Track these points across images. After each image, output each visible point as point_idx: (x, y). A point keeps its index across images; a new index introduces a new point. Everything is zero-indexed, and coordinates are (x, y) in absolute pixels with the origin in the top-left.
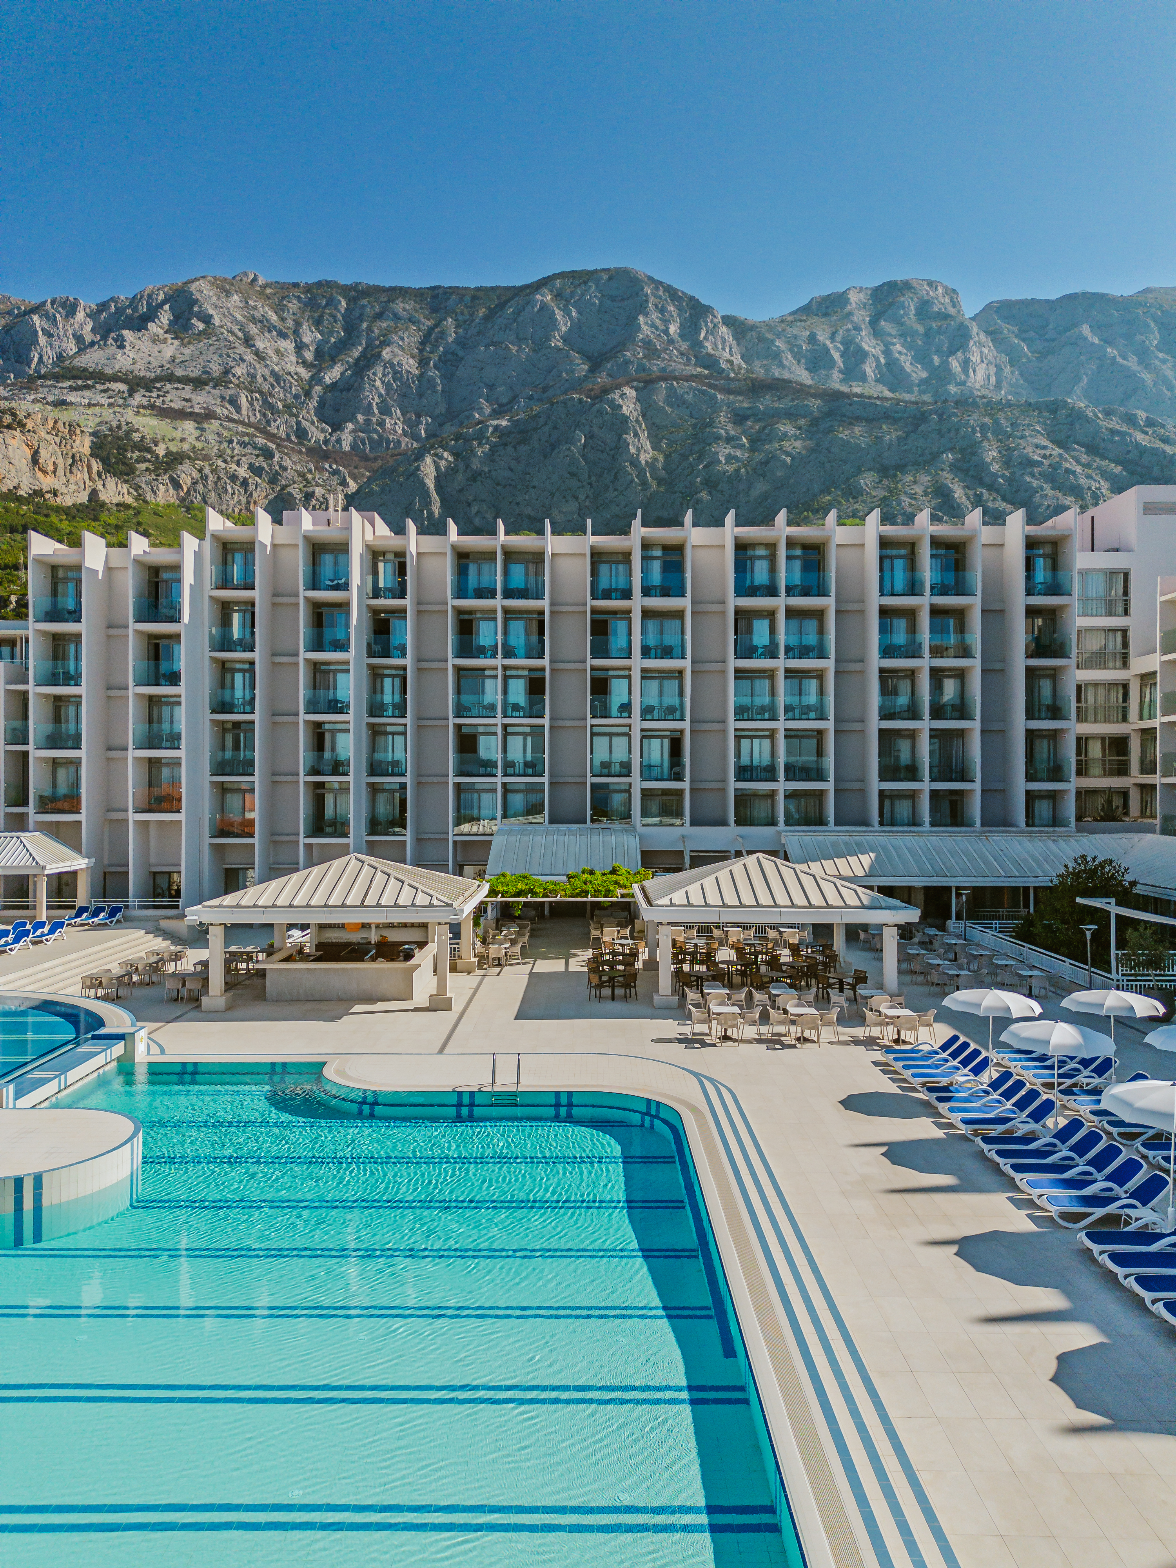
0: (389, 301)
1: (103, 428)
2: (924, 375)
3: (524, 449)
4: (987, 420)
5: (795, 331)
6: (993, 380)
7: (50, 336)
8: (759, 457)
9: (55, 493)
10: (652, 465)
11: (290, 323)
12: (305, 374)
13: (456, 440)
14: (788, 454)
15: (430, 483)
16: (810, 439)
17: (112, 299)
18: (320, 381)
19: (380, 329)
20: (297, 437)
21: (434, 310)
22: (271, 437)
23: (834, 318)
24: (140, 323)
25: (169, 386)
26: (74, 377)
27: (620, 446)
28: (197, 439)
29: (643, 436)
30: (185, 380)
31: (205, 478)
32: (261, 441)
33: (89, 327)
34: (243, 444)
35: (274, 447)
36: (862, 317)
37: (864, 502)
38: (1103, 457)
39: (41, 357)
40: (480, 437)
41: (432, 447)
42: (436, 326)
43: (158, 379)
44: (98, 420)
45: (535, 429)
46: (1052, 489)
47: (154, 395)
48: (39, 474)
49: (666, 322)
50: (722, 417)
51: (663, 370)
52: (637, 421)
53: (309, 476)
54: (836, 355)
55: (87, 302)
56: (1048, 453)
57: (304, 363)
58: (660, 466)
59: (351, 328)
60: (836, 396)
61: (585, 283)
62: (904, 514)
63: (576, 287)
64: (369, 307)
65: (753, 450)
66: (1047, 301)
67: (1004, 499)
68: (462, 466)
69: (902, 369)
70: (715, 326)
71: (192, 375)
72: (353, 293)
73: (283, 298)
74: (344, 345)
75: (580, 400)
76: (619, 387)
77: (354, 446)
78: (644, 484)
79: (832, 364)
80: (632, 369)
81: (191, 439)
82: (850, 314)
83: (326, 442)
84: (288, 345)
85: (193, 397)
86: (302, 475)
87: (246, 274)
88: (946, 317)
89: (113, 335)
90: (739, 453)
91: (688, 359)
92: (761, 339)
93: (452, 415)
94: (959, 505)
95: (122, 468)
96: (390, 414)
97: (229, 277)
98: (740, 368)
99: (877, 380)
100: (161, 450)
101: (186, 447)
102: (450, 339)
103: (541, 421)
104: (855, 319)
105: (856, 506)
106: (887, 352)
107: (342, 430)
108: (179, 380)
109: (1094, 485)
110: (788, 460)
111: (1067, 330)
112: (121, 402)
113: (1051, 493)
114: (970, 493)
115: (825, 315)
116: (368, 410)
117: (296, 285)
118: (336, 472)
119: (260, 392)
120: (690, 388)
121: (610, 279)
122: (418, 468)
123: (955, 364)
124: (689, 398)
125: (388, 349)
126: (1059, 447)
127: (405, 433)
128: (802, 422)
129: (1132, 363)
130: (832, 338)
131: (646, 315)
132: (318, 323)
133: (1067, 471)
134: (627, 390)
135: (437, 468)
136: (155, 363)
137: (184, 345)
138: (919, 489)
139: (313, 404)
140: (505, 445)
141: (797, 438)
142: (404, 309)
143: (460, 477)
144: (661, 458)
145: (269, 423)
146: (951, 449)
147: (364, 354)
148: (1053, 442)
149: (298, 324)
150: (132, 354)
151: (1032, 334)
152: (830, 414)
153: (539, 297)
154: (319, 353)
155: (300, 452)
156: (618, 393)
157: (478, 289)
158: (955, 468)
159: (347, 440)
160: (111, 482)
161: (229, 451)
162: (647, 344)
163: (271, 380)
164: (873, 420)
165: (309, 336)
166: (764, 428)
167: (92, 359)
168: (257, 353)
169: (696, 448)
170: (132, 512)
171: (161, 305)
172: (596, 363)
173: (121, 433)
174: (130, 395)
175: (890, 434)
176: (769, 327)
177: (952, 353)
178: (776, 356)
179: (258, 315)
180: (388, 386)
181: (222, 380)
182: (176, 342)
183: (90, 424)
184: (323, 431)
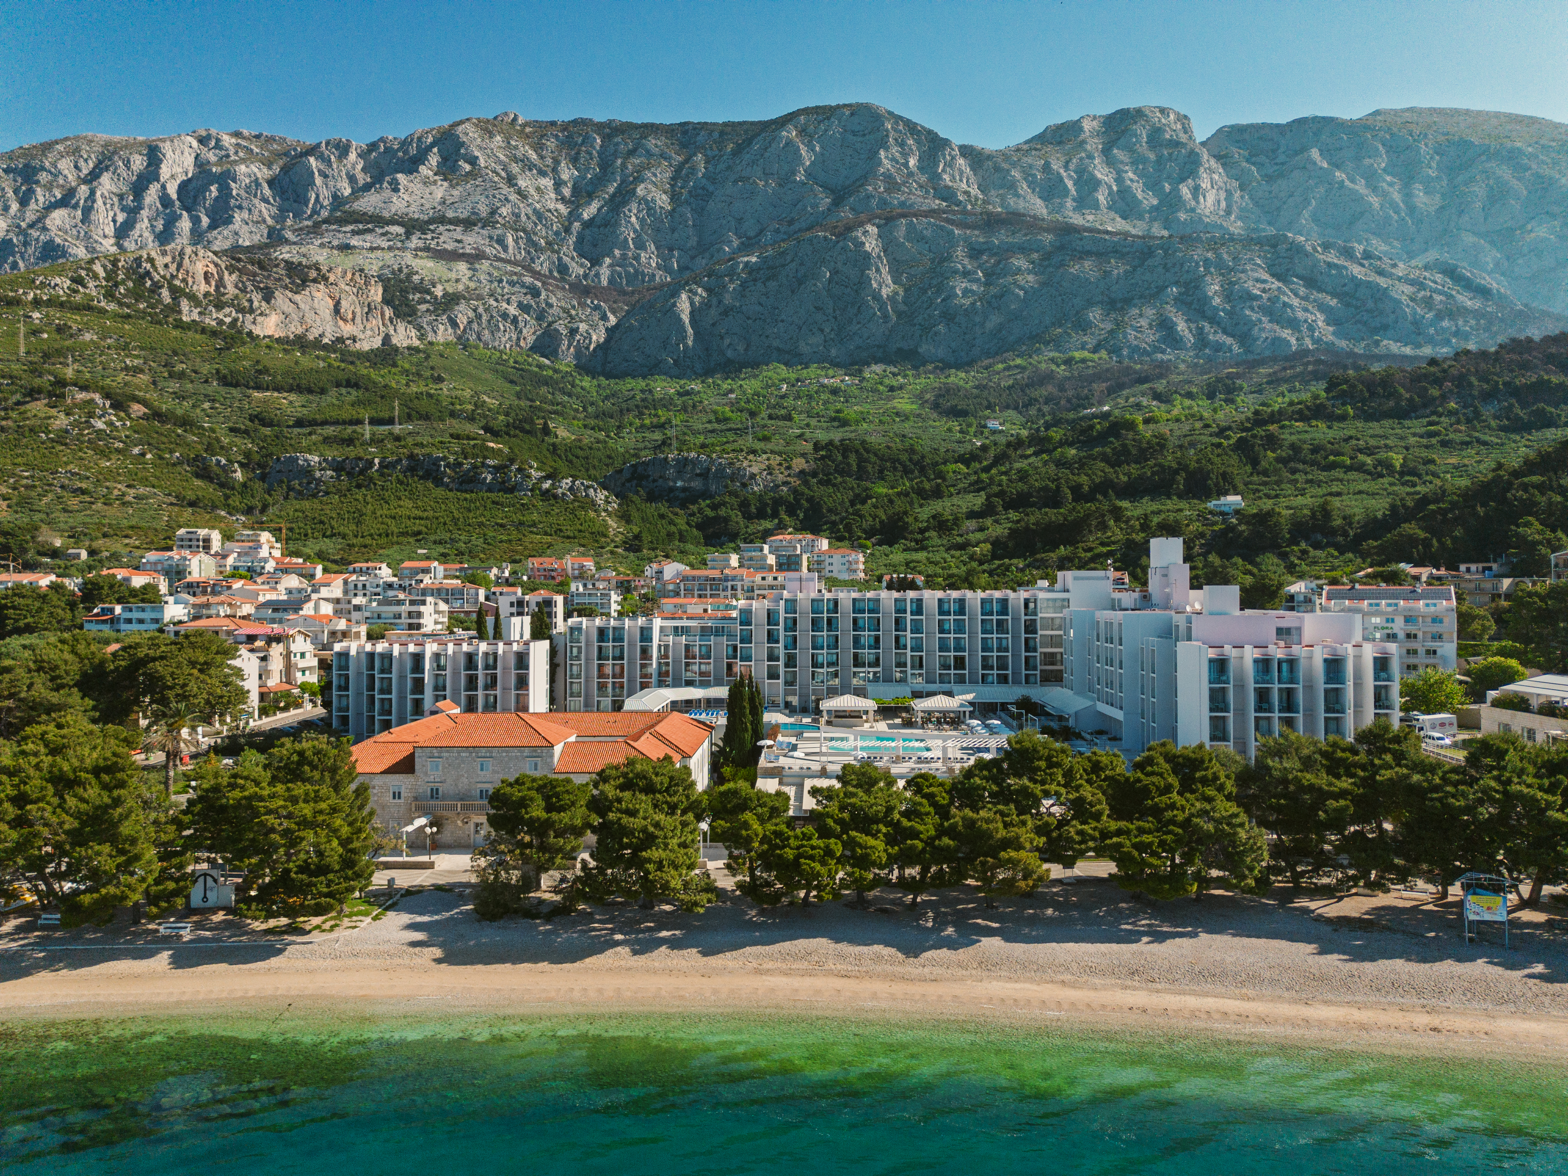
0: (641, 138)
1: (386, 271)
2: (1155, 202)
3: (772, 284)
4: (1210, 255)
5: (1030, 160)
6: (1223, 204)
7: (326, 176)
8: (993, 290)
9: (354, 339)
10: (892, 298)
11: (549, 161)
12: (563, 209)
13: (709, 276)
14: (1022, 288)
15: (686, 318)
16: (1043, 273)
17: (382, 139)
18: (579, 218)
19: (633, 165)
20: (559, 272)
21: (683, 146)
22: (536, 275)
23: (1067, 147)
24: (412, 165)
25: (441, 228)
26: (356, 221)
27: (863, 282)
28: (470, 279)
29: (885, 270)
30: (456, 222)
31: (479, 317)
32: (528, 280)
33: (360, 167)
34: (512, 284)
35: (539, 284)
36: (1094, 145)
37: (1092, 334)
38: (1320, 290)
39: (318, 196)
40: (732, 273)
41: (687, 283)
42: (687, 161)
43: (431, 221)
44: (381, 264)
45: (783, 266)
46: (1270, 321)
47: (429, 237)
48: (341, 323)
49: (905, 155)
50: (960, 252)
51: (902, 204)
52: (879, 257)
53: (573, 312)
54: (1070, 184)
55: (359, 143)
56: (1267, 286)
57: (563, 200)
58: (900, 298)
59: (606, 165)
60: (1069, 230)
61: (828, 118)
62: (1129, 347)
63: (819, 122)
64: (623, 144)
65: (987, 284)
66: (1278, 126)
67: (1225, 332)
68: (714, 301)
69: (1134, 196)
70: (953, 158)
71: (462, 216)
72: (607, 130)
73: (542, 136)
74: (600, 181)
75: (825, 237)
76: (862, 224)
77: (611, 281)
78: (886, 316)
79: (1066, 191)
80: (874, 203)
81: (464, 280)
82: (1084, 142)
83: (586, 276)
84: (547, 183)
85: (464, 238)
86: (566, 311)
87: (506, 114)
88: (1176, 144)
89: (387, 178)
90: (975, 287)
91: (927, 192)
92: (997, 169)
93: (703, 248)
94: (1181, 338)
95: (405, 309)
96: (645, 250)
97: (491, 117)
98: (977, 199)
99: (1110, 208)
100: (439, 291)
101: (461, 287)
102: (700, 175)
103: (789, 258)
104: (1089, 147)
105: (1085, 339)
106: (1119, 180)
107: (601, 265)
108: (451, 222)
109: (1310, 318)
110: (1022, 293)
111: (1296, 153)
112: (399, 245)
113: (1268, 326)
114: (1193, 326)
115: (1060, 143)
116: (624, 245)
117: (553, 124)
118: (597, 308)
119: (524, 230)
120: (929, 223)
121: (852, 114)
122: (674, 304)
123: (1185, 191)
124: (928, 233)
125: (642, 186)
126: (1279, 280)
127: (659, 266)
128: (1035, 256)
129: (1360, 187)
130: (1066, 167)
131: (887, 149)
132: (574, 161)
133: (1285, 304)
134: (870, 228)
135: (692, 303)
136: (427, 206)
137: (452, 186)
138: (1144, 322)
139: (572, 239)
140: (755, 280)
141: (1029, 272)
142: (656, 146)
143: (713, 312)
144: (902, 293)
145: (533, 260)
146: (1176, 283)
147: (619, 190)
148: (1273, 275)
149: (557, 162)
150: (406, 197)
151: (1262, 158)
152: (1062, 248)
153: (784, 133)
154: (576, 190)
155: (564, 288)
156: (861, 230)
157: (726, 124)
158: (1180, 302)
159: (605, 273)
160: (401, 326)
161: (499, 290)
162: (888, 178)
163: (534, 218)
164: (1101, 254)
165: (567, 173)
166: (999, 262)
167: (369, 203)
168: (519, 192)
169: (934, 282)
170: (422, 355)
171: (429, 148)
172: (839, 197)
173: (402, 276)
174: (408, 238)
175: (1118, 268)
176: (1005, 155)
177: (1183, 180)
178: (1012, 186)
179: (519, 154)
180: (642, 221)
181: (489, 222)
182: (446, 184)
183: (375, 268)
184: (582, 265)
